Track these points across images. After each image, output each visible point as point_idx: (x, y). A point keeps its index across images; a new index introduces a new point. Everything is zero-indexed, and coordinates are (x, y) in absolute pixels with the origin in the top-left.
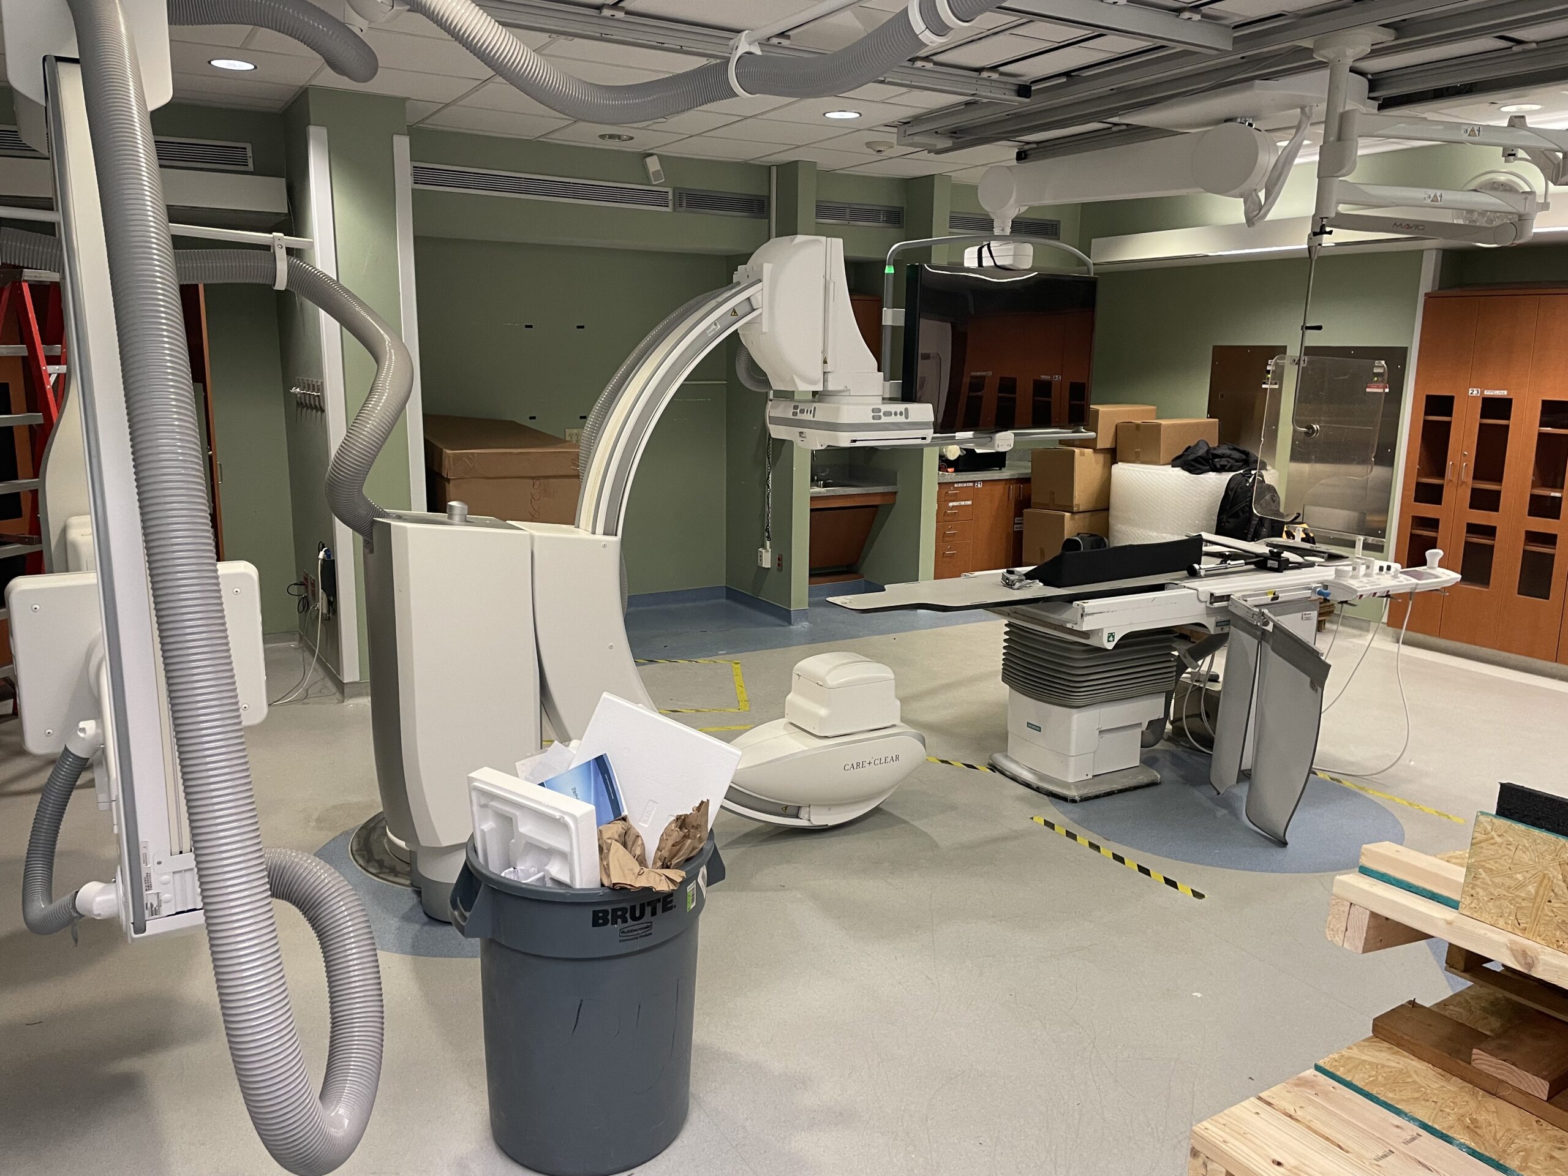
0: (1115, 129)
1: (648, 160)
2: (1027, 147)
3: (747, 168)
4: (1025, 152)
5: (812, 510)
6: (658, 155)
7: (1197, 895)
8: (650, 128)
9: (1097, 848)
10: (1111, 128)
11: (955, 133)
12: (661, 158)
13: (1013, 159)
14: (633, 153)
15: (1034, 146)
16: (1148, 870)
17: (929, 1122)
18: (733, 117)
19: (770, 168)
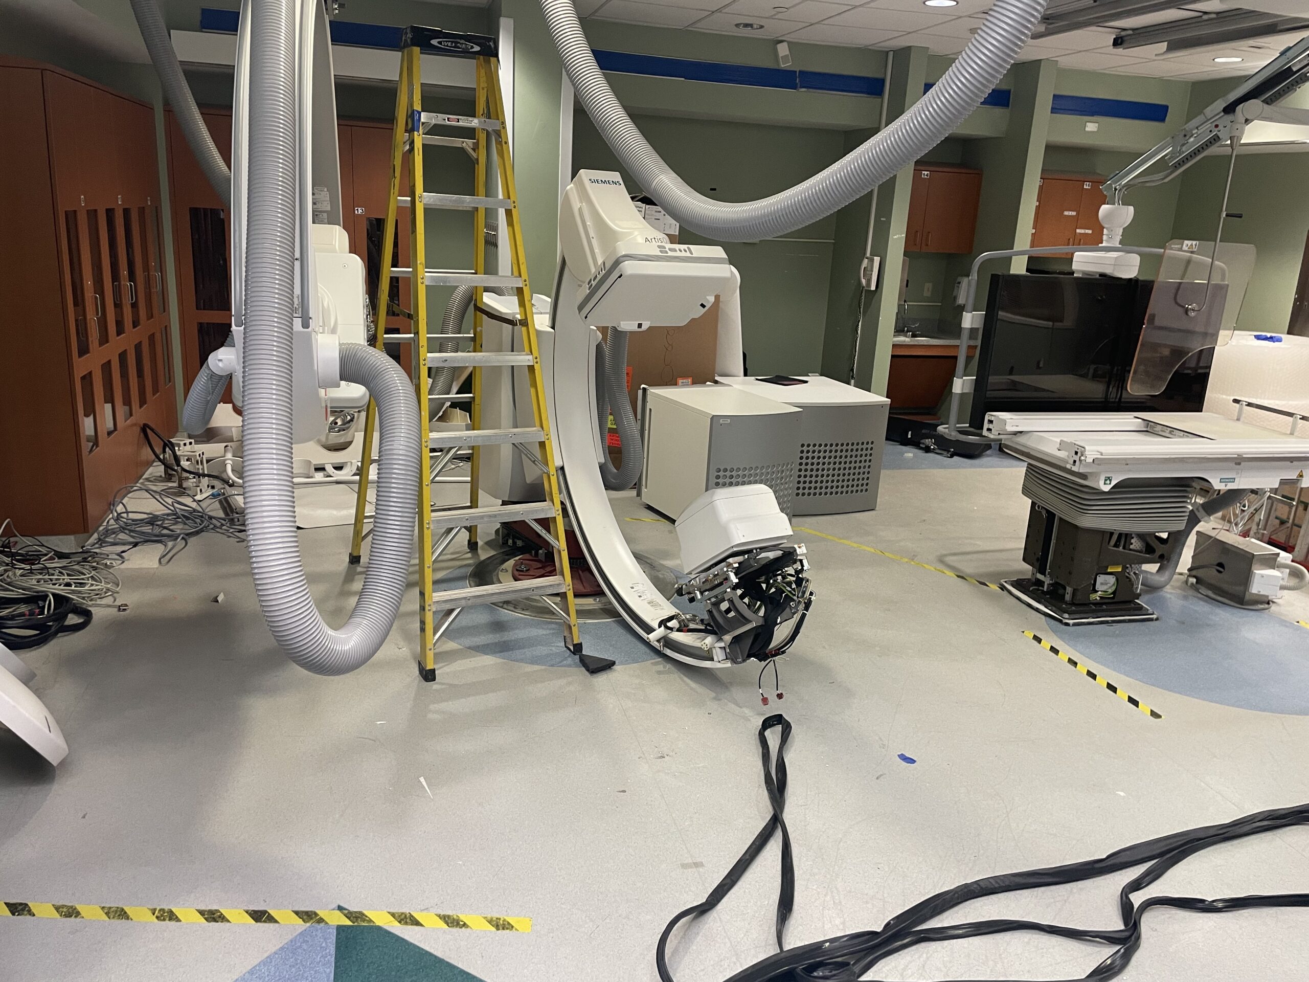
0: (1205, 17)
1: (779, 46)
2: (1123, 33)
3: (864, 52)
4: (1122, 38)
5: (893, 356)
6: (789, 43)
7: (1154, 714)
8: (776, 17)
9: (1075, 664)
10: (1201, 17)
11: (1048, 19)
12: (790, 43)
13: (1110, 46)
14: (768, 40)
15: (1130, 32)
16: (1116, 689)
17: (842, 844)
18: (845, 6)
19: (887, 52)
